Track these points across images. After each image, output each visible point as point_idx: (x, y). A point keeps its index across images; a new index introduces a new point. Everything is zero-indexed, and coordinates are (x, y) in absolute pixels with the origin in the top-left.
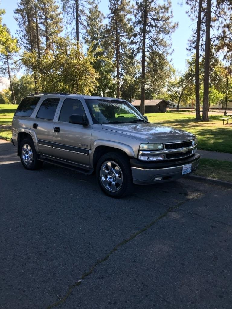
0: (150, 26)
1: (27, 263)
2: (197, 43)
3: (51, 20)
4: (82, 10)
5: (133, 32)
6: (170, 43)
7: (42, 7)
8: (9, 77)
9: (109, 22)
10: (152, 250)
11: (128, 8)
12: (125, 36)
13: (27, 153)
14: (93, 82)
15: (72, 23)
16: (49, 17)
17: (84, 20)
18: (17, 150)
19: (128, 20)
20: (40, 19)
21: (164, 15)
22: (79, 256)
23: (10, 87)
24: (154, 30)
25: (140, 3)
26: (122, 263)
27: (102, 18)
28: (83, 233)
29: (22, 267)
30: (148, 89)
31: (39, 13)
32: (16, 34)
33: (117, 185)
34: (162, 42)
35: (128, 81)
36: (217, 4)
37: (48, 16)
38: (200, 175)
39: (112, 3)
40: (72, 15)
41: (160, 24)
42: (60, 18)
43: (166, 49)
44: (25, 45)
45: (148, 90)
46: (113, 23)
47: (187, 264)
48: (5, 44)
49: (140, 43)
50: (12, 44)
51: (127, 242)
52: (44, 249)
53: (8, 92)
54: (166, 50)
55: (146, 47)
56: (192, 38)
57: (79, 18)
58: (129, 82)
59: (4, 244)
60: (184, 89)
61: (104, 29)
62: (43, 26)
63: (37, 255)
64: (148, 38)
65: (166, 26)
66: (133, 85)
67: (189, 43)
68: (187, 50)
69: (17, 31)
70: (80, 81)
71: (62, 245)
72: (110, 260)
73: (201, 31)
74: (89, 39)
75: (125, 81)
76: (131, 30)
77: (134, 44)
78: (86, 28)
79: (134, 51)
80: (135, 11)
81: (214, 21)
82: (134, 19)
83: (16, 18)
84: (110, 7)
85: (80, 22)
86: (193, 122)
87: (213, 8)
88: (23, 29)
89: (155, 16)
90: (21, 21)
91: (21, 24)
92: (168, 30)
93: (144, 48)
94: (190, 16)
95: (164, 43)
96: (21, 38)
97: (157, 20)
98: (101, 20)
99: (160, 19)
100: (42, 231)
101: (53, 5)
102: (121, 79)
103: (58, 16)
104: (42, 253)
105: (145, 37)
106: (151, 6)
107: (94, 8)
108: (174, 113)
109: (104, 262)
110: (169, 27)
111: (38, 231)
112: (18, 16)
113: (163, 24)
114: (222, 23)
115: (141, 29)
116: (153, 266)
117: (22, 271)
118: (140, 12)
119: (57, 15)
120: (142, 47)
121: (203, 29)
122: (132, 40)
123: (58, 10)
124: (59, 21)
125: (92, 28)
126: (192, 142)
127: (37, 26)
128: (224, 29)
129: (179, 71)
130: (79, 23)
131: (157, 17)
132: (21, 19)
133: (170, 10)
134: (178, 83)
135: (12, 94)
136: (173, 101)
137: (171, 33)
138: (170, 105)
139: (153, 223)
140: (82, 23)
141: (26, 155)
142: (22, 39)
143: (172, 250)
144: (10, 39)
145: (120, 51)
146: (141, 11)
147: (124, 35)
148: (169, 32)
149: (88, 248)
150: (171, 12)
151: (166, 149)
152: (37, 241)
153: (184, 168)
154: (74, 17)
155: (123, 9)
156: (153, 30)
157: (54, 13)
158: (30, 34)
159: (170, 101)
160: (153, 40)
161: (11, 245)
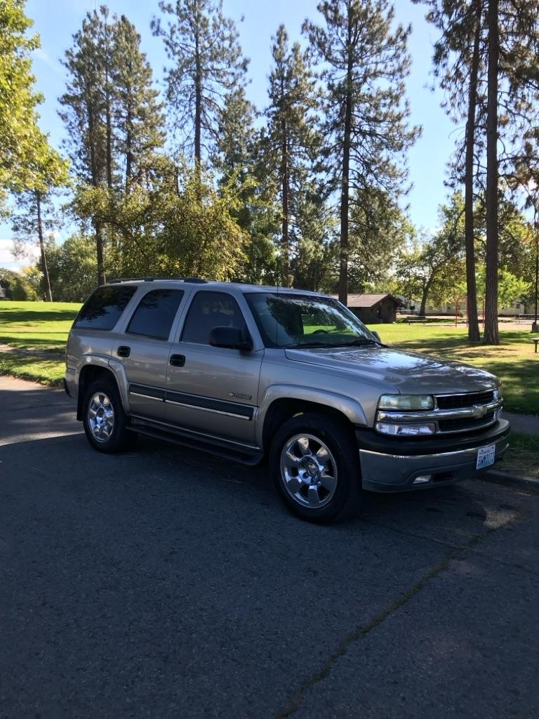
0: (358, 132)
1: (136, 680)
2: (466, 170)
3: (140, 120)
4: (210, 98)
5: (321, 145)
6: (404, 168)
7: (122, 91)
8: (39, 240)
9: (268, 124)
10: (431, 655)
11: (310, 95)
12: (302, 153)
13: (101, 413)
14: (234, 254)
15: (185, 126)
16: (136, 113)
17: (212, 119)
18: (76, 406)
19: (312, 120)
20: (116, 117)
21: (391, 111)
22: (258, 665)
23: (39, 262)
24: (367, 142)
25: (337, 86)
26: (365, 686)
27: (253, 115)
28: (256, 609)
29: (126, 691)
30: (353, 270)
31: (116, 103)
32: (60, 148)
33: (323, 491)
34: (387, 167)
35: (309, 252)
36: (511, 87)
37: (135, 111)
38: (507, 471)
39: (276, 84)
40: (187, 109)
41: (381, 129)
42: (160, 116)
43: (395, 181)
44: (81, 171)
45: (352, 272)
46: (278, 125)
47: (525, 691)
48: (46, 171)
49: (336, 170)
50: (59, 169)
51: (366, 632)
52: (172, 647)
53: (35, 274)
54: (395, 184)
55: (349, 178)
56: (455, 160)
57: (201, 116)
58: (312, 254)
59: (75, 631)
60: (435, 271)
61: (257, 138)
62: (121, 132)
63: (156, 661)
64: (354, 157)
65: (395, 133)
66: (318, 260)
67: (450, 170)
68: (446, 185)
69: (64, 142)
70: (206, 250)
71: (212, 637)
72: (336, 677)
73: (475, 146)
74: (223, 159)
75: (302, 251)
76: (317, 141)
77: (324, 172)
78: (218, 137)
79: (322, 186)
80: (326, 102)
81: (505, 123)
82: (323, 118)
83: (62, 113)
84: (271, 92)
85: (204, 124)
86: (463, 346)
87: (501, 96)
88: (77, 137)
89: (369, 111)
90: (73, 121)
91: (73, 128)
92: (400, 142)
93: (346, 181)
94: (448, 113)
95: (390, 170)
96: (71, 157)
97: (375, 120)
98: (250, 118)
99: (382, 118)
100: (159, 600)
101: (146, 88)
102: (292, 248)
103: (157, 111)
104: (167, 657)
105: (349, 155)
106: (362, 92)
107: (235, 94)
108: (414, 324)
109: (321, 682)
110: (401, 135)
111: (149, 601)
112: (68, 109)
113: (387, 129)
114: (521, 128)
115: (339, 139)
116: (442, 695)
117: (128, 700)
118: (336, 104)
119: (154, 109)
120: (341, 179)
121: (478, 140)
122: (318, 162)
123: (156, 98)
124: (158, 122)
125: (231, 135)
126: (492, 392)
127: (109, 133)
128: (528, 140)
129: (423, 232)
130: (202, 125)
131: (375, 114)
132: (72, 117)
133: (402, 100)
134: (422, 258)
135: (44, 279)
136: (410, 298)
137: (407, 147)
138: (402, 306)
139: (420, 587)
140: (208, 126)
141: (98, 418)
142: (73, 159)
143: (481, 656)
144: (56, 159)
145: (291, 186)
146: (340, 102)
147: (299, 152)
148: (402, 145)
149: (276, 645)
150: (407, 104)
151: (440, 409)
152: (150, 626)
153: (480, 454)
154: (190, 114)
155: (300, 98)
156: (365, 140)
157: (147, 104)
158: (92, 149)
159: (402, 298)
160: (365, 162)
161: (91, 634)
